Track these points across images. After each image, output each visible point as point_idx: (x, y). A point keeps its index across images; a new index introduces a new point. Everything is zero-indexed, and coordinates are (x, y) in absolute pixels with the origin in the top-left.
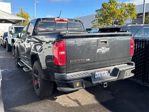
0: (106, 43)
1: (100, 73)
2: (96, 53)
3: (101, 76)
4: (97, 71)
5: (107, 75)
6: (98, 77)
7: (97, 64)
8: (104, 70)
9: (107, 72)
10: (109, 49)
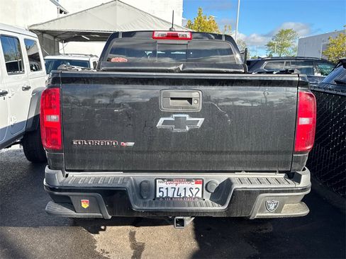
0: (191, 103)
1: (174, 185)
2: (154, 128)
3: (175, 196)
4: (163, 179)
5: (199, 195)
6: (165, 195)
7: (162, 160)
8: (189, 180)
9: (200, 186)
10: (201, 120)
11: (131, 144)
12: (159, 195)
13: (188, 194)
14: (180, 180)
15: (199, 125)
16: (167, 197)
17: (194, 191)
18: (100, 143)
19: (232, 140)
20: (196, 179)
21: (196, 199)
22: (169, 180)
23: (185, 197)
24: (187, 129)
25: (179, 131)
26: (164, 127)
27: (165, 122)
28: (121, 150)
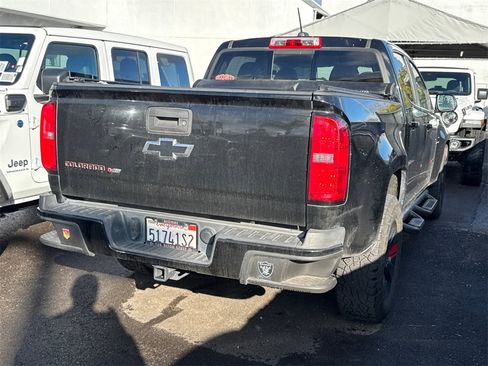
1: (165, 228)
2: (139, 153)
3: (167, 242)
4: (154, 219)
5: (193, 245)
6: (156, 240)
7: (151, 194)
8: (181, 224)
9: (194, 233)
10: (190, 148)
11: (118, 171)
12: (149, 237)
13: (181, 242)
14: (171, 222)
15: (188, 153)
16: (158, 242)
17: (188, 239)
18: (88, 166)
19: (227, 175)
20: (189, 224)
21: (190, 250)
22: (160, 221)
23: (177, 245)
24: (175, 156)
25: (166, 158)
26: (150, 152)
27: (151, 147)
28: (108, 177)
